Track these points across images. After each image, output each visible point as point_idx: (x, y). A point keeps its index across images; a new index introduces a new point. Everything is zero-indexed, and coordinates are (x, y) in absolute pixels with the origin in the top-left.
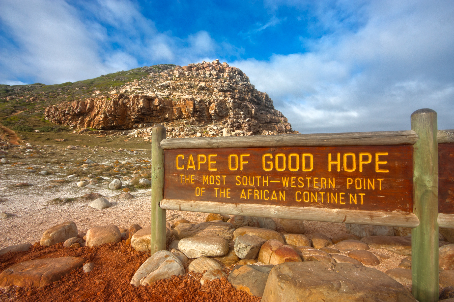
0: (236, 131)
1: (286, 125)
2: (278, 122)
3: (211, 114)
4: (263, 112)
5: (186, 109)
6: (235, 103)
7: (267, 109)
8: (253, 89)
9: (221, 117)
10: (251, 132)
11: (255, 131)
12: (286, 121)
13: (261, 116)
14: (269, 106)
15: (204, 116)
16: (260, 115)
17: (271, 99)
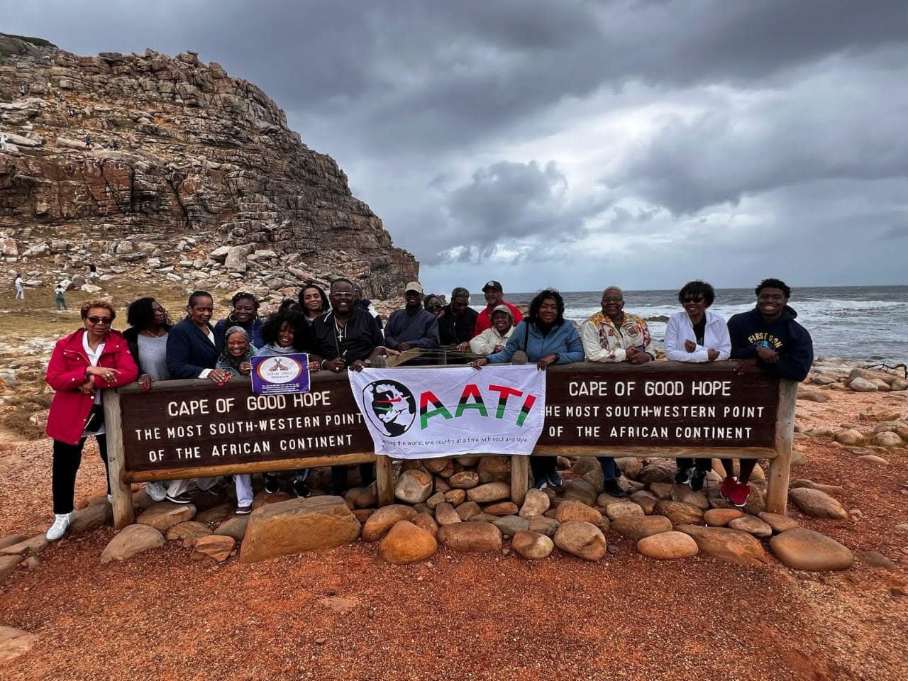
0: (256, 252)
1: (378, 235)
2: (360, 227)
3: (187, 206)
4: (325, 203)
5: (108, 189)
6: (252, 179)
7: (335, 196)
8: (296, 145)
9: (213, 213)
10: (296, 255)
11: (307, 251)
12: (379, 227)
13: (320, 213)
14: (339, 190)
15: (164, 210)
16: (318, 212)
17: (342, 171)
